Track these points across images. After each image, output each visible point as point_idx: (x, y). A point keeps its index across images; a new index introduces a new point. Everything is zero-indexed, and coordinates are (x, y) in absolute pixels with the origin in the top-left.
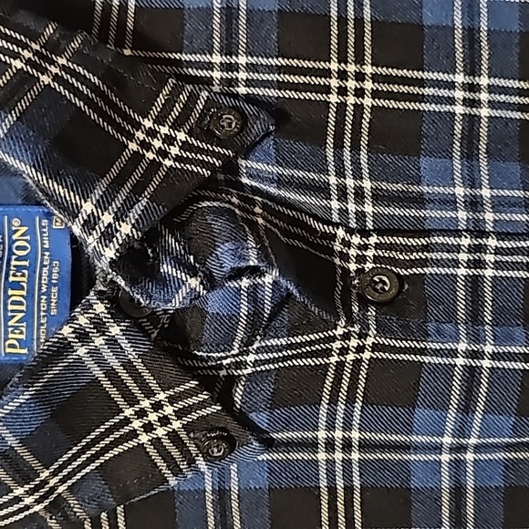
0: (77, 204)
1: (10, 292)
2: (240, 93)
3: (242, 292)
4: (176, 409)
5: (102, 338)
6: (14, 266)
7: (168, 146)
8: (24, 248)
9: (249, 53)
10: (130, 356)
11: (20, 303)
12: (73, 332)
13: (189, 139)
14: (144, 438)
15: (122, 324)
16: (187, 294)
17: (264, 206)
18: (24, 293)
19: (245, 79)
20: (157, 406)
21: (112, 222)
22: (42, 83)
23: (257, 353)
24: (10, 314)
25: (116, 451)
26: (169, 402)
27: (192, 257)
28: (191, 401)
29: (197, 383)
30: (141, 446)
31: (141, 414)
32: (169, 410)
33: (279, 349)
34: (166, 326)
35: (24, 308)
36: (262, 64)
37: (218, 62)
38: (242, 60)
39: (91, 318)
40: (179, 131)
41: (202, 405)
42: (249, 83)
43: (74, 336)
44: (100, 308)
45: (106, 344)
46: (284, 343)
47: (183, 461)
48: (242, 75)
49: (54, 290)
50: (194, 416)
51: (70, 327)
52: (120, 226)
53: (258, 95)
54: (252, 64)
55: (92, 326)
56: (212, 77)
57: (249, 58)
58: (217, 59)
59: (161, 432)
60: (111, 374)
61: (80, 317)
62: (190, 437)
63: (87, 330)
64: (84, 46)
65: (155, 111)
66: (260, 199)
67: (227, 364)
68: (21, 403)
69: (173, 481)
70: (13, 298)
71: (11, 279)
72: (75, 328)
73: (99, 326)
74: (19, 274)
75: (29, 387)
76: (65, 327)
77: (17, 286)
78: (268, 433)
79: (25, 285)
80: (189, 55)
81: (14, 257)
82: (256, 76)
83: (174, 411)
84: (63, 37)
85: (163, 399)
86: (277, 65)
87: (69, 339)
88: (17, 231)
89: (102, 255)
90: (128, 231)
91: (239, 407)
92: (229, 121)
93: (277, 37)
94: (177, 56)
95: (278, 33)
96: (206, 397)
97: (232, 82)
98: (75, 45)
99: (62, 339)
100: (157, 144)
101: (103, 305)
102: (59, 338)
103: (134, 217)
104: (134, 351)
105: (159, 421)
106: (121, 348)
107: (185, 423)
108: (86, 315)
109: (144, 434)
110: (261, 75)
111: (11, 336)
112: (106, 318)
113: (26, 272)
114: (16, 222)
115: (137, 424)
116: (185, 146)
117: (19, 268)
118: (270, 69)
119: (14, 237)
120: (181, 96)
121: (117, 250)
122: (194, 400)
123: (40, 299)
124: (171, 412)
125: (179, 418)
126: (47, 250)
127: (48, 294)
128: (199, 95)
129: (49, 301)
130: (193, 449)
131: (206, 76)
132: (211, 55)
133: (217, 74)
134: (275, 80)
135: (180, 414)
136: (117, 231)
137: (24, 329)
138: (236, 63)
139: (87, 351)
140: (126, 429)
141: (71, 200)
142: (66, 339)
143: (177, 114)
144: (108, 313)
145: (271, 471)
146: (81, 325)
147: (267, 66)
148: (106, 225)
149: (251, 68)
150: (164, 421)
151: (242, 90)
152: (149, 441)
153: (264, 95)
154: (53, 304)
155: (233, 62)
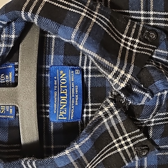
0: (112, 67)
1: (61, 97)
2: (151, 25)
3: (158, 97)
4: (132, 139)
5: (112, 115)
6: (62, 88)
7: (133, 45)
8: (64, 81)
9: (154, 10)
10: (119, 121)
11: (65, 101)
12: (103, 114)
13: (140, 42)
14: (119, 150)
15: (119, 110)
16: (146, 99)
17: (162, 66)
18: (66, 97)
19: (153, 19)
20: (125, 139)
21: (124, 74)
22: (93, 22)
23: (155, 118)
24: (61, 105)
25: (109, 155)
26: (129, 137)
27: (142, 85)
28: (137, 137)
29: (139, 130)
30: (118, 153)
31: (119, 141)
32: (129, 140)
33: (163, 117)
34: (127, 110)
35: (66, 103)
36: (159, 14)
37: (143, 14)
38: (152, 13)
39: (109, 108)
40: (136, 39)
41: (141, 138)
42: (154, 21)
43: (103, 115)
44: (112, 105)
45: (113, 118)
46: (164, 114)
47: (131, 157)
48: (152, 18)
49: (77, 96)
50: (137, 142)
51: (102, 112)
52: (127, 75)
53: (158, 25)
54: (155, 14)
55: (109, 111)
56: (140, 19)
57: (154, 12)
58: (142, 12)
59: (126, 148)
60: (112, 128)
61: (105, 108)
62: (135, 149)
63: (108, 113)
64: (101, 7)
65: (126, 32)
66: (161, 63)
67: (145, 123)
68: (87, 141)
69: (127, 164)
70: (62, 100)
71: (61, 92)
72: (104, 112)
73: (111, 111)
74: (64, 91)
75: (89, 135)
76: (100, 112)
77: (64, 95)
78: (158, 146)
79: (66, 94)
80: (131, 11)
81: (61, 84)
82: (157, 19)
83: (131, 140)
84: (94, 4)
85: (127, 136)
86: (164, 15)
87: (102, 116)
88: (62, 75)
89: (119, 86)
90: (130, 77)
91: (151, 138)
92: (153, 35)
93: (164, 5)
94: (128, 11)
95: (164, 3)
96: (143, 135)
97: (148, 21)
98: (98, 7)
99: (99, 116)
100: (129, 44)
101: (113, 104)
102: (98, 116)
103: (131, 72)
104: (121, 120)
105: (125, 144)
106: (117, 119)
107: (134, 144)
108: (107, 107)
109: (119, 148)
110: (158, 18)
111: (61, 113)
112: (114, 108)
113: (66, 90)
114: (61, 72)
115: (117, 145)
116: (139, 44)
117: (63, 89)
118: (161, 16)
119: (61, 77)
120: (134, 26)
121: (126, 84)
122: (139, 136)
123: (72, 99)
124: (130, 141)
125: (133, 143)
126: (73, 82)
127: (75, 97)
128: (140, 26)
129: (75, 100)
130: (135, 153)
131: (138, 19)
132: (140, 11)
133: (142, 18)
134: (164, 20)
135: (133, 141)
136: (126, 77)
137: (65, 110)
138: (149, 14)
139: (107, 120)
140: (113, 147)
141: (110, 66)
142: (101, 116)
143: (134, 33)
144: (115, 106)
145: (158, 159)
146: (106, 111)
147: (160, 15)
148: (122, 75)
149: (154, 16)
150: (127, 144)
151: (152, 24)
152: (121, 151)
153: (160, 26)
154: (76, 101)
155: (148, 13)
